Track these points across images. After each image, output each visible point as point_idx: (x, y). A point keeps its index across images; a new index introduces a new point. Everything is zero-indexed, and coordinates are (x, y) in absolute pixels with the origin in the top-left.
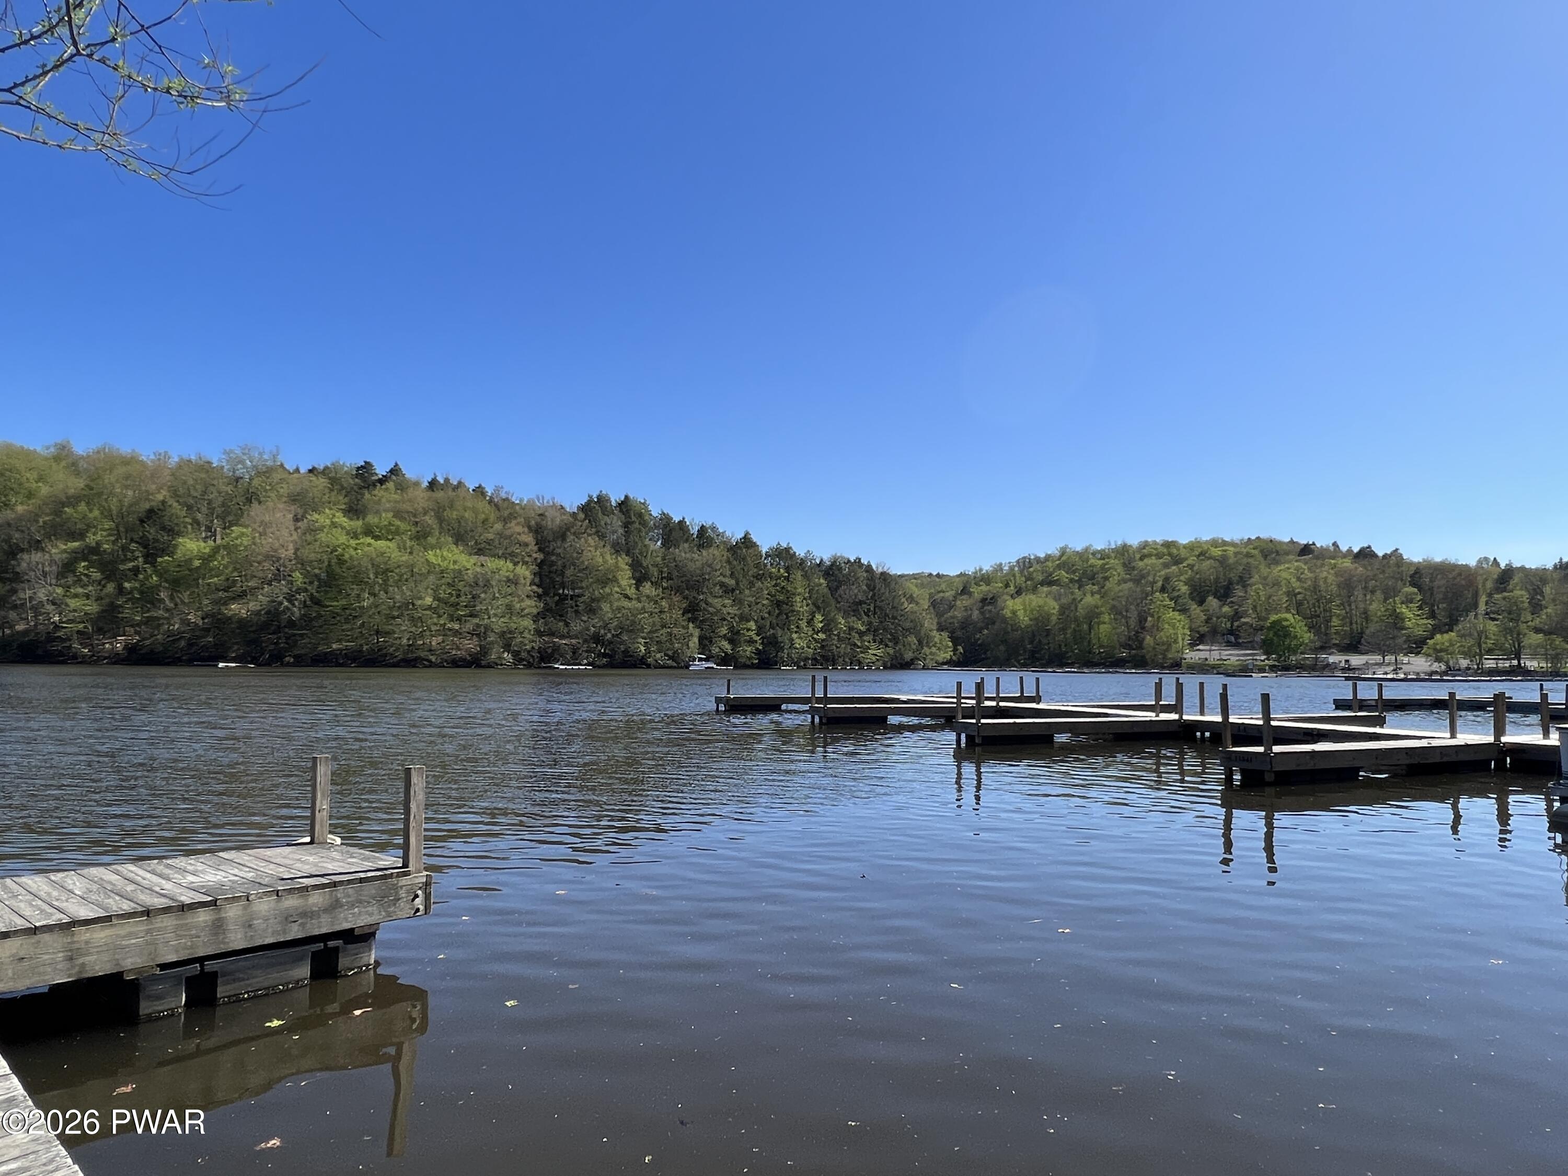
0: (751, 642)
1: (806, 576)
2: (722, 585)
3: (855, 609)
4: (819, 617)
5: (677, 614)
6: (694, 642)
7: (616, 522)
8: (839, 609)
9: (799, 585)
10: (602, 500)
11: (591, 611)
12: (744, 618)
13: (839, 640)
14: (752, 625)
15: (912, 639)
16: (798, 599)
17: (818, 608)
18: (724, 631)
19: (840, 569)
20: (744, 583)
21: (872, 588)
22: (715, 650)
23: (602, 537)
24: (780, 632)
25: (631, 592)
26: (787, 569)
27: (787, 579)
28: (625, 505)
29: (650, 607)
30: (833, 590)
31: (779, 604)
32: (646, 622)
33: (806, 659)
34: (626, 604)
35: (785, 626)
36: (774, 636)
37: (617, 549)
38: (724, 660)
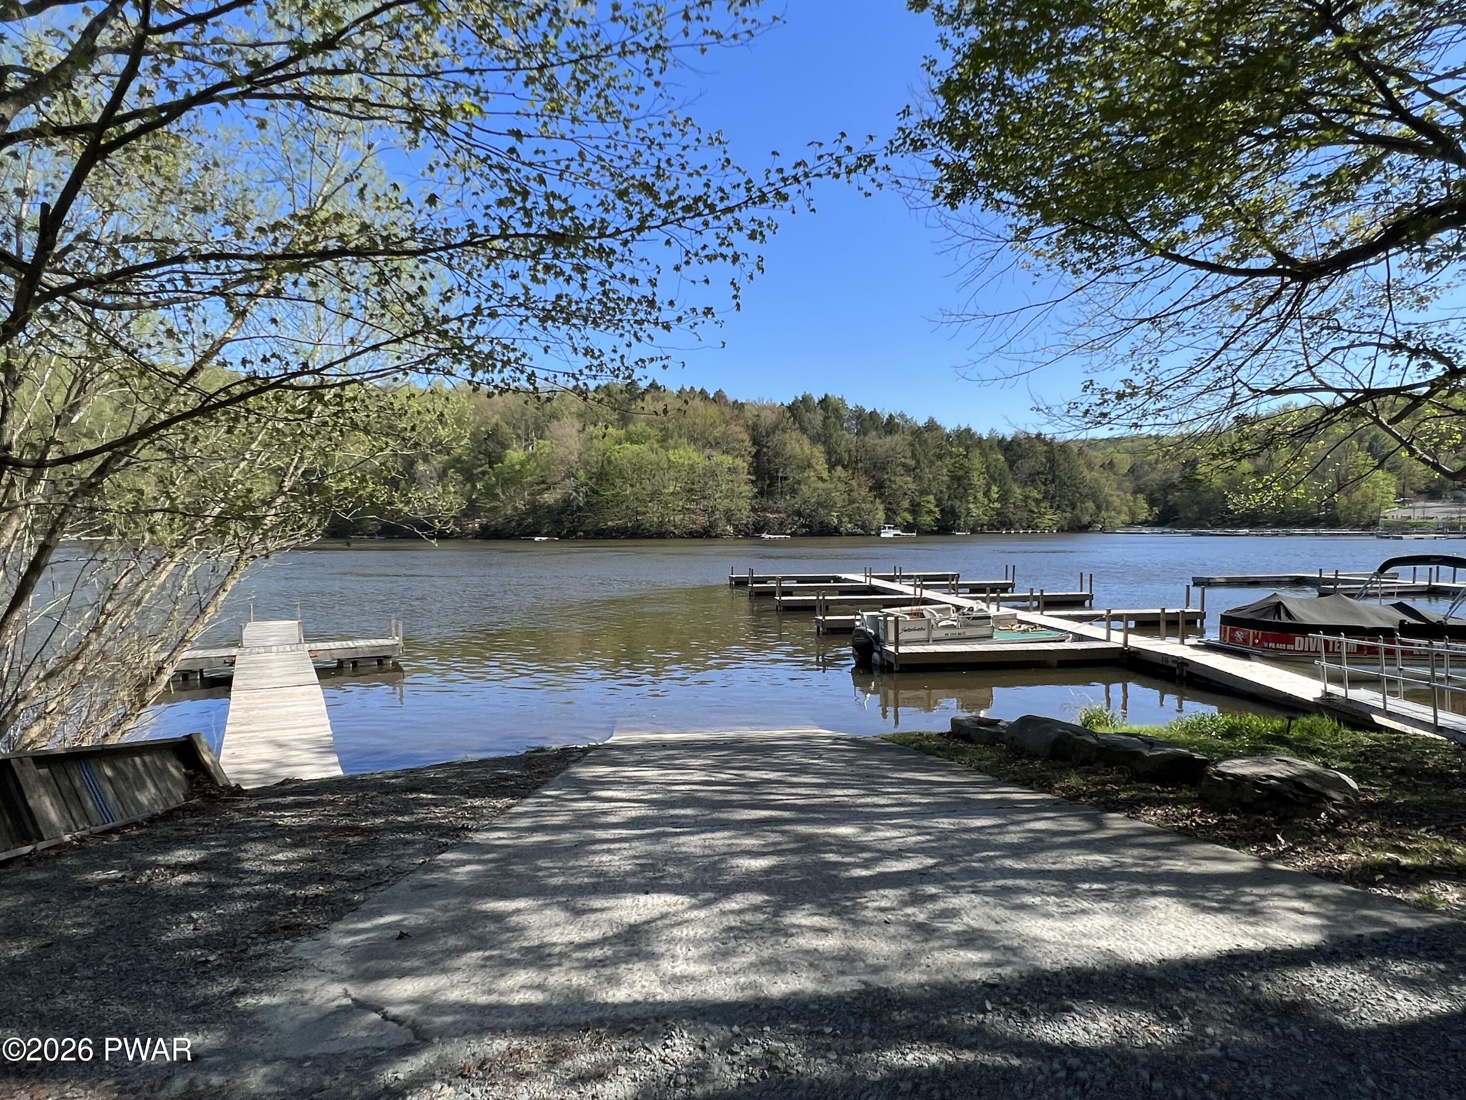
0: (930, 512)
1: (984, 454)
2: (904, 465)
3: (1031, 479)
4: (995, 489)
5: (864, 492)
6: (881, 515)
7: (817, 418)
8: (1015, 480)
9: (976, 462)
10: (806, 400)
11: (794, 492)
12: (924, 492)
13: (1016, 507)
14: (931, 498)
15: (1090, 505)
16: (975, 474)
17: (995, 480)
18: (906, 504)
19: (1019, 445)
20: (924, 462)
21: (1051, 460)
22: (899, 520)
23: (803, 430)
24: (957, 503)
25: (825, 475)
26: (967, 448)
27: (966, 456)
28: (825, 402)
29: (841, 486)
30: (1011, 464)
31: (959, 479)
32: (839, 498)
33: (982, 525)
34: (820, 485)
35: (963, 497)
36: (953, 507)
37: (815, 440)
38: (908, 528)
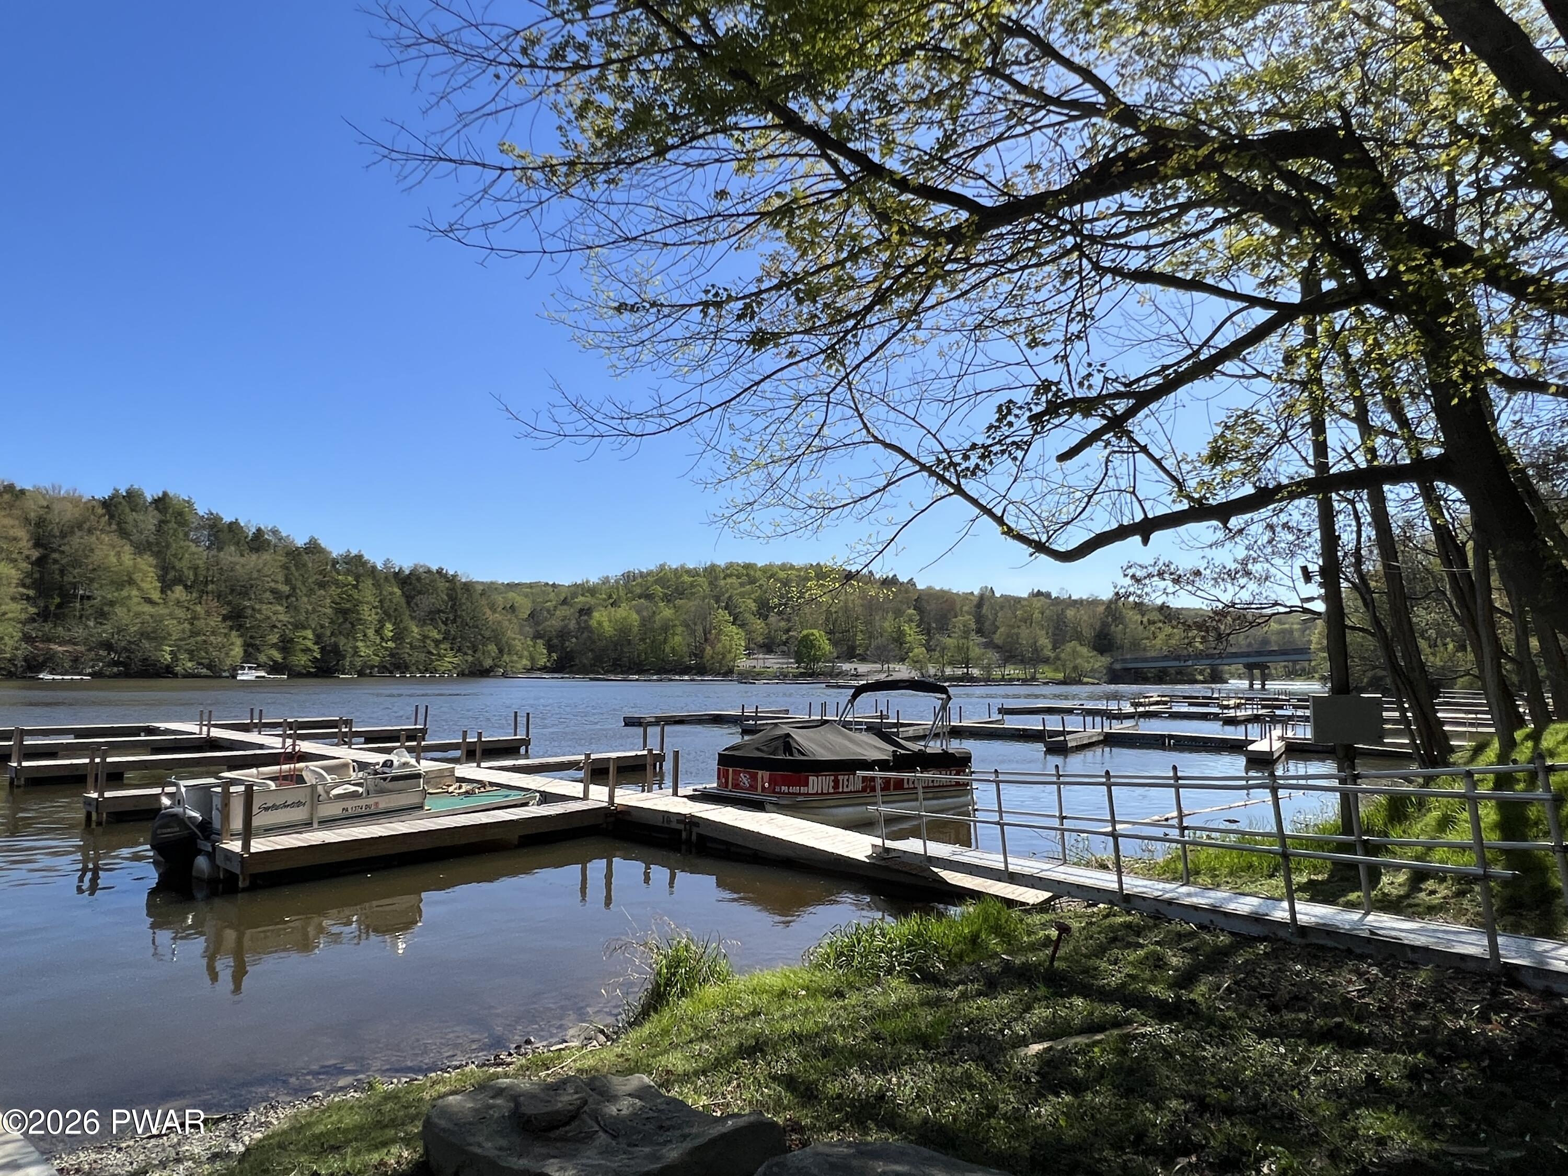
0: (307, 650)
1: (377, 585)
2: (273, 591)
3: (431, 617)
4: (389, 626)
5: (215, 621)
6: (237, 651)
7: (150, 521)
8: (413, 618)
9: (368, 593)
10: (132, 497)
11: (101, 615)
12: (299, 626)
13: (412, 647)
14: (309, 634)
15: (492, 648)
16: (366, 608)
17: (389, 616)
18: (274, 638)
19: (419, 579)
20: (302, 590)
21: (453, 598)
22: (262, 658)
23: (123, 533)
24: (342, 641)
25: (156, 596)
26: (357, 578)
27: (355, 587)
28: (162, 503)
29: (181, 613)
30: (409, 599)
31: (345, 612)
32: (175, 628)
33: (372, 667)
34: (147, 608)
35: (351, 634)
36: (336, 645)
37: (140, 548)
38: (275, 668)
